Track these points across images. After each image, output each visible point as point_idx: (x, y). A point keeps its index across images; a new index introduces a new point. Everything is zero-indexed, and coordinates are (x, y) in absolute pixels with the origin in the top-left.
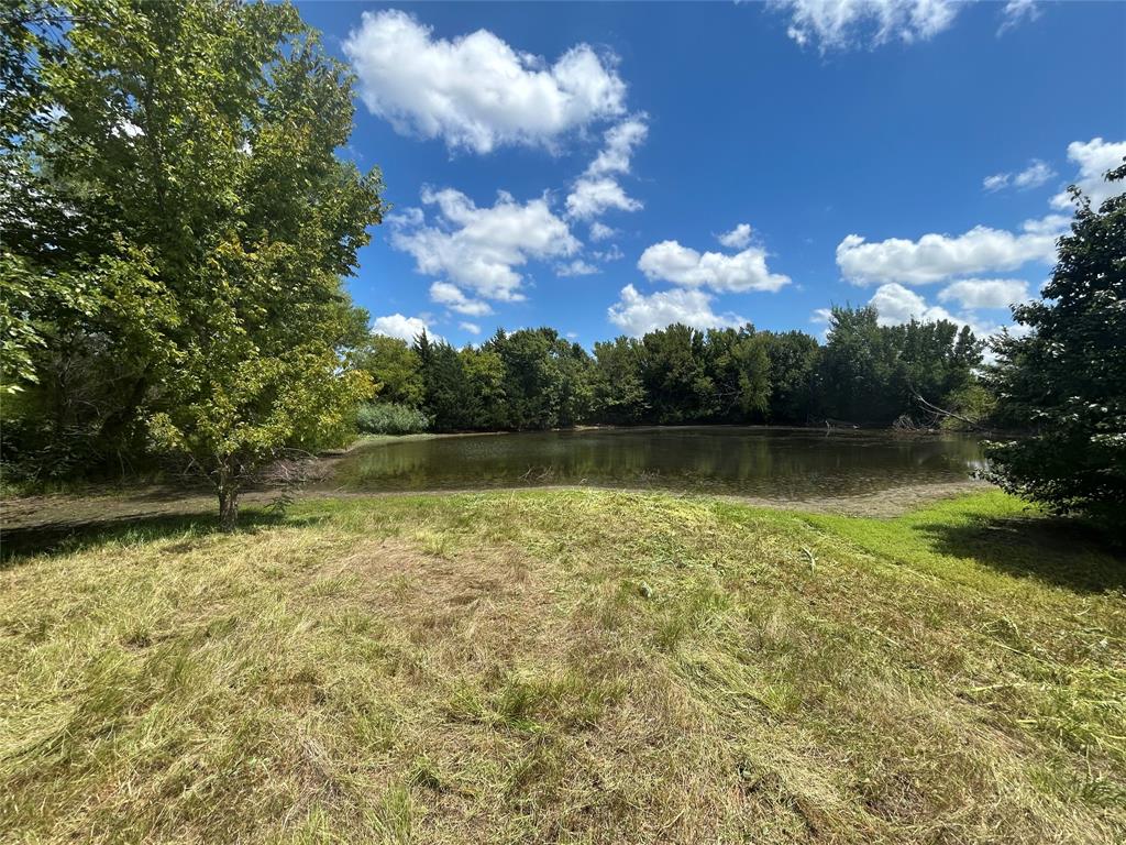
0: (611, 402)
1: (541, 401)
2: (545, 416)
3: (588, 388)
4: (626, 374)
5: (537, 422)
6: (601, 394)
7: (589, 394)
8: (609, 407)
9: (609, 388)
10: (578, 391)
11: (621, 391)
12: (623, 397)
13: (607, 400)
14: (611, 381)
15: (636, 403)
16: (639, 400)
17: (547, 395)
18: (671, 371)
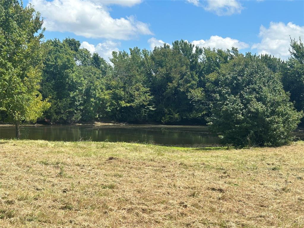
0: (123, 104)
1: (69, 102)
2: (71, 114)
3: (106, 92)
4: (136, 82)
5: (65, 118)
6: (116, 97)
7: (107, 97)
8: (122, 108)
9: (123, 93)
10: (97, 95)
11: (131, 96)
12: (133, 101)
13: (120, 102)
14: (124, 88)
15: (143, 106)
16: (145, 103)
17: (74, 97)
18: (171, 82)
